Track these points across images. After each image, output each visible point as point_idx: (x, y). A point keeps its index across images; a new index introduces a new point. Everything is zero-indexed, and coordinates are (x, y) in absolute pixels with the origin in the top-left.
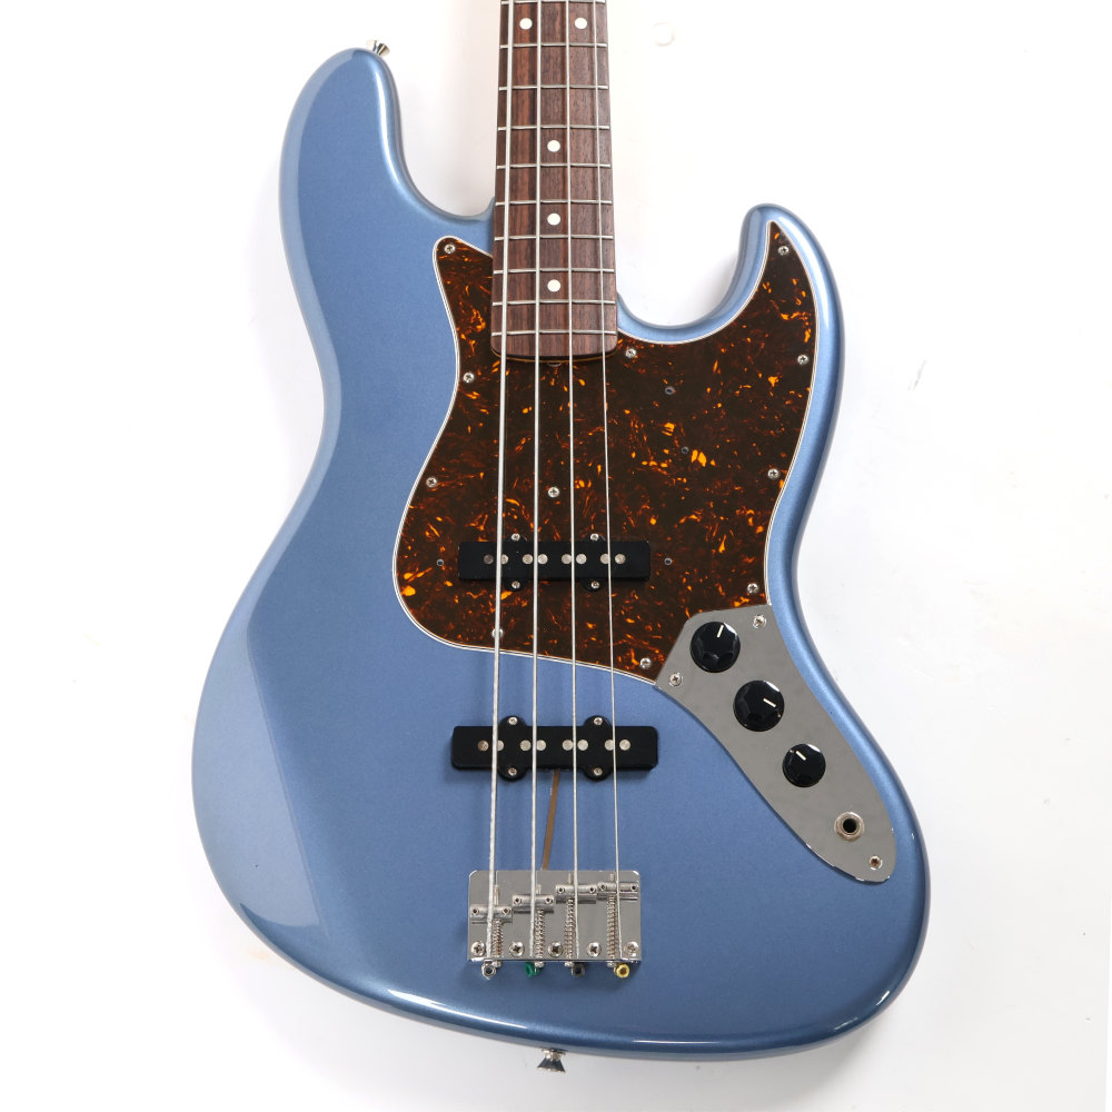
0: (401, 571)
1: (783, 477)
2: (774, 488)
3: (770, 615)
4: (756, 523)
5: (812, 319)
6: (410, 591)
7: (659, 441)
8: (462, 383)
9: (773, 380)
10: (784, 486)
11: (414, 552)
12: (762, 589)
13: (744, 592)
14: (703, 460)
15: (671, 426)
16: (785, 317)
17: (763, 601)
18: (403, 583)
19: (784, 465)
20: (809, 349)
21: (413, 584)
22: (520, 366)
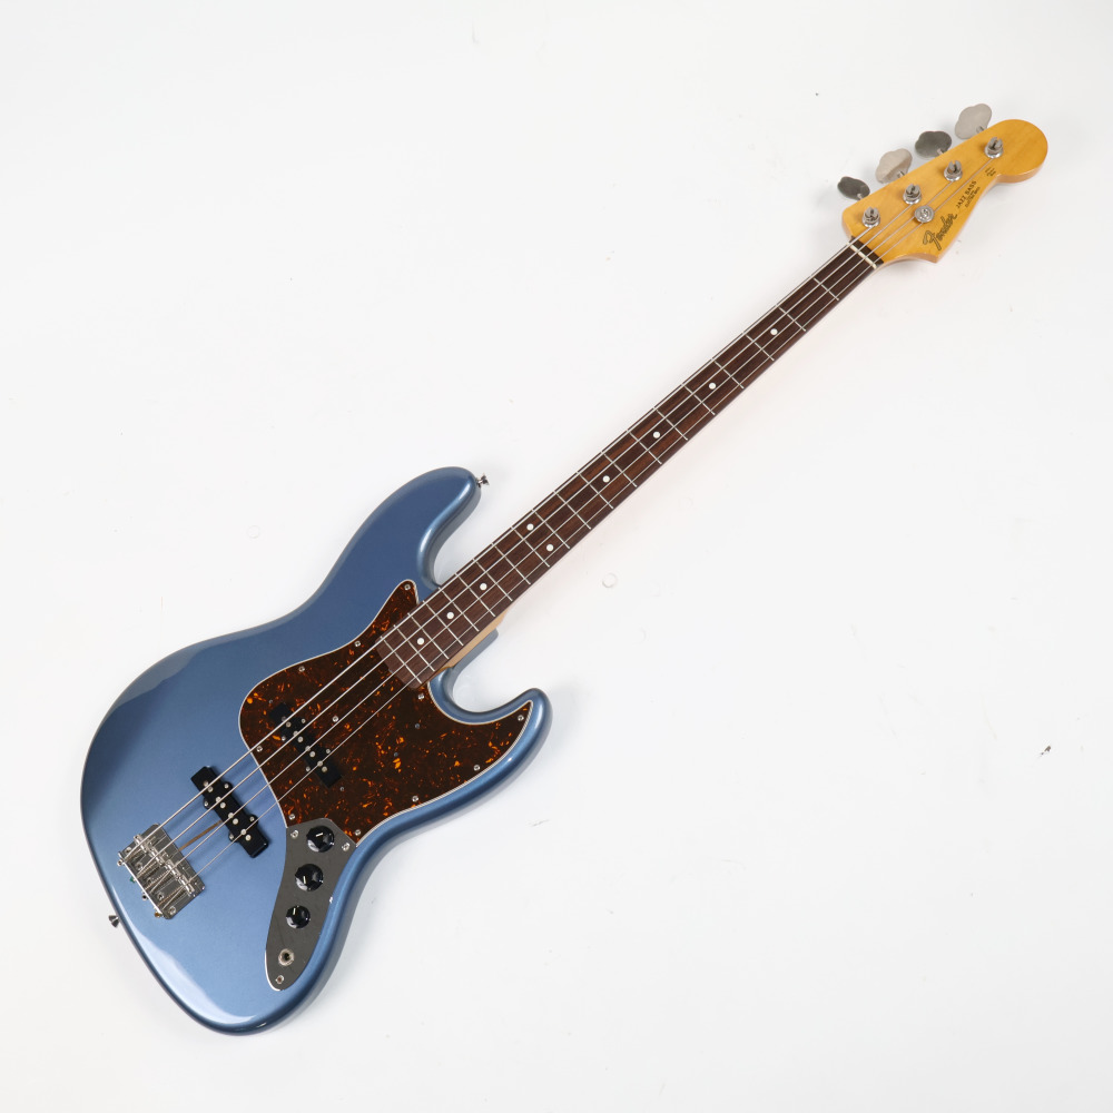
0: (256, 690)
1: (417, 804)
2: (410, 804)
3: (353, 849)
4: (387, 811)
5: (499, 756)
6: (250, 701)
7: (392, 741)
8: (353, 643)
9: (457, 763)
10: (414, 808)
11: (266, 689)
12: (360, 837)
13: (353, 831)
14: (398, 765)
15: (402, 740)
16: (490, 744)
17: (356, 842)
18: (251, 696)
19: (422, 800)
20: (484, 767)
21: (255, 700)
22: (376, 655)
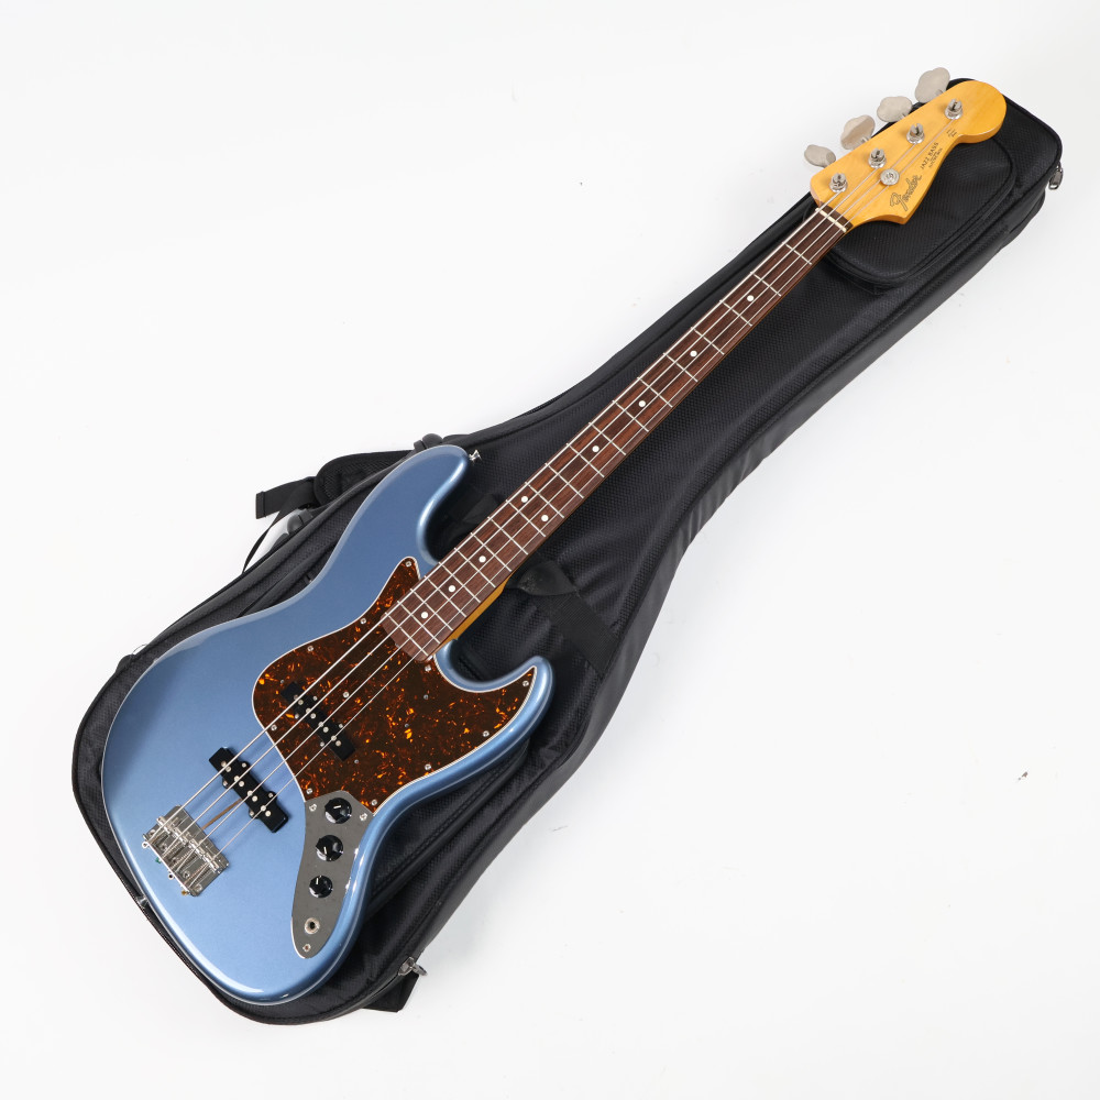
0: (267, 672)
1: (430, 771)
2: (422, 773)
3: (370, 819)
4: (402, 780)
5: (507, 721)
6: (262, 682)
7: (401, 712)
8: (359, 621)
9: (467, 731)
10: (427, 776)
11: (278, 670)
12: (377, 806)
13: (369, 801)
14: (409, 736)
15: (412, 711)
16: (498, 710)
17: (373, 811)
18: (263, 677)
19: (435, 768)
20: (493, 732)
21: (266, 681)
22: (382, 631)
